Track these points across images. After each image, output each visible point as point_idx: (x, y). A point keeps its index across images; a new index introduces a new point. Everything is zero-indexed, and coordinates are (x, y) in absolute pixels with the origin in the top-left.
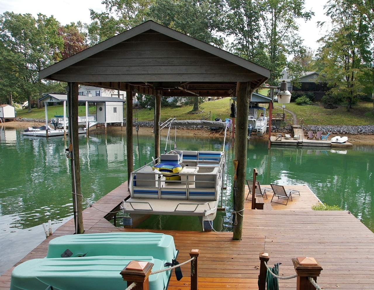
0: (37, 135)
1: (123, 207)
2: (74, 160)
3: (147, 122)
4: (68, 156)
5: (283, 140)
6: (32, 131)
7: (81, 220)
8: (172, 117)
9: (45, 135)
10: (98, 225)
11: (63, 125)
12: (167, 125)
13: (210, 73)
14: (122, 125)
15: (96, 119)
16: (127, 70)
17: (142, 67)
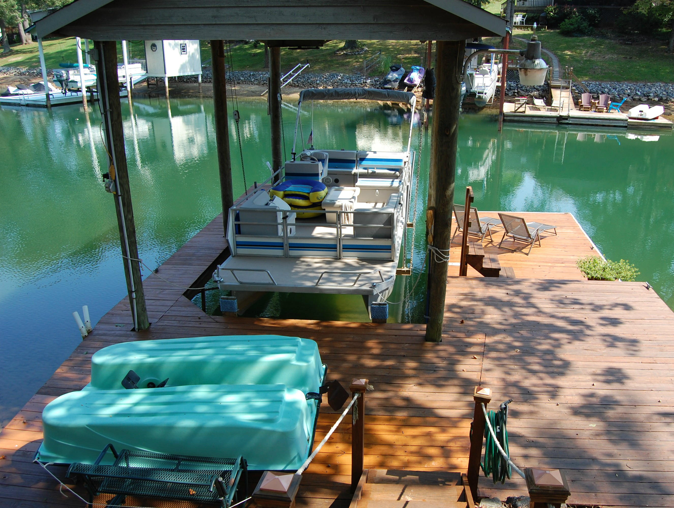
0: (27, 102)
1: (218, 276)
2: (121, 195)
3: (252, 74)
4: (110, 189)
5: (529, 112)
6: (17, 95)
7: (143, 306)
8: (302, 63)
9: (45, 104)
10: (174, 311)
11: (79, 85)
12: (292, 80)
13: (383, 22)
14: (200, 79)
15: (145, 67)
16: (213, 17)
17: (243, 9)
